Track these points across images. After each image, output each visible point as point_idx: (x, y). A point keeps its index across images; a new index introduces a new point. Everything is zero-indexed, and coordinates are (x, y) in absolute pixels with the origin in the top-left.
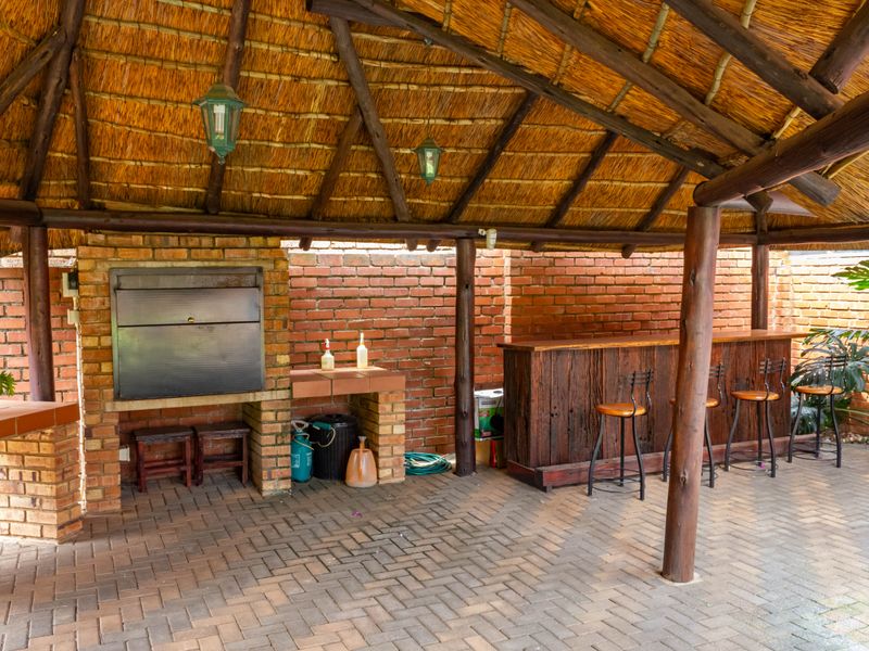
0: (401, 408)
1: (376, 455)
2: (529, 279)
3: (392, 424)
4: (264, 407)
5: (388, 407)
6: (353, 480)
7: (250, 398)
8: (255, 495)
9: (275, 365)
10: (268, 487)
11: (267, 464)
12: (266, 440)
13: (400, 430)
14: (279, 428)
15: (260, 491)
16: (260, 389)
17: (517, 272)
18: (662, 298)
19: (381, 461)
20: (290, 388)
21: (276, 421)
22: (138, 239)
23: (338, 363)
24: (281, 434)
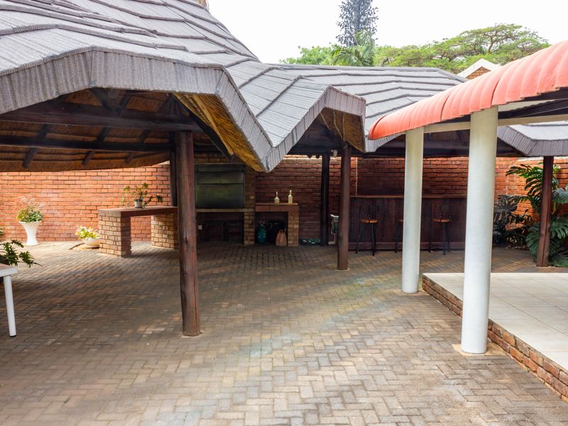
0: (297, 218)
1: (287, 236)
2: (366, 170)
3: (294, 224)
4: (245, 214)
5: (292, 218)
6: (277, 244)
7: (240, 210)
8: (242, 245)
9: (249, 199)
10: (246, 243)
11: (246, 234)
12: (246, 226)
13: (296, 226)
14: (250, 222)
15: (243, 243)
16: (244, 208)
17: (361, 166)
18: (437, 179)
19: (289, 238)
20: (254, 208)
21: (249, 219)
22: (205, 155)
23: (281, 201)
24: (252, 224)
